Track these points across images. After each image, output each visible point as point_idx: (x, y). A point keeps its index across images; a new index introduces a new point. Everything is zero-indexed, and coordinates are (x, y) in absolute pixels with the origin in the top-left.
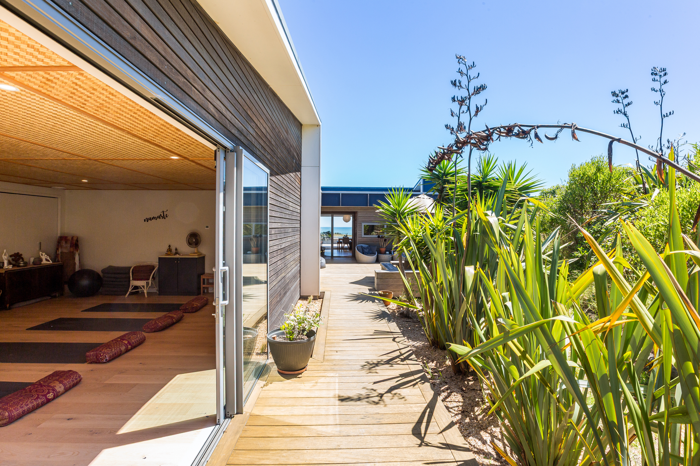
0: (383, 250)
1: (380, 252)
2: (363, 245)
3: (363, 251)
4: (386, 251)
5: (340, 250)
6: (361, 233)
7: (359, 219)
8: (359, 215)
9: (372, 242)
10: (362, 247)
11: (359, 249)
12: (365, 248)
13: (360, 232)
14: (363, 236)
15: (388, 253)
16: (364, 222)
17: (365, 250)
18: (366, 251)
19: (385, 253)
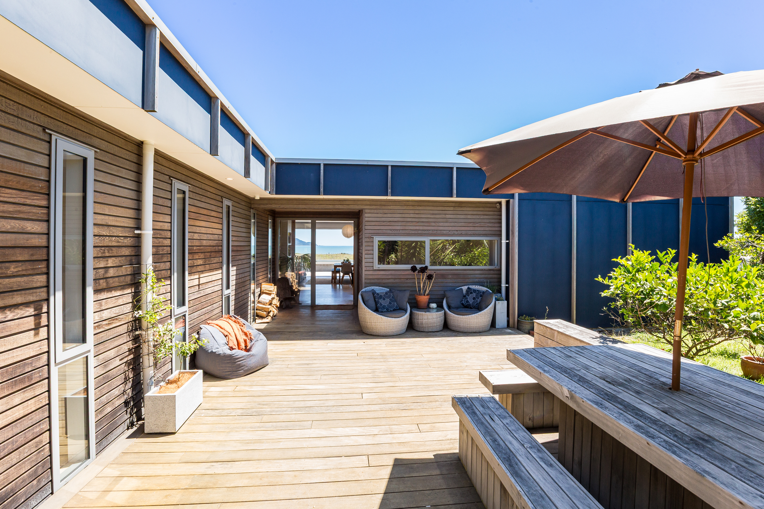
0: (423, 299)
1: (416, 305)
2: (378, 289)
3: (376, 303)
4: (431, 301)
5: (338, 286)
6: (371, 260)
7: (367, 227)
8: (367, 217)
9: (397, 281)
10: (374, 292)
11: (366, 298)
12: (381, 297)
13: (371, 256)
14: (377, 266)
15: (434, 305)
16: (378, 234)
17: (381, 301)
18: (384, 303)
19: (427, 308)
